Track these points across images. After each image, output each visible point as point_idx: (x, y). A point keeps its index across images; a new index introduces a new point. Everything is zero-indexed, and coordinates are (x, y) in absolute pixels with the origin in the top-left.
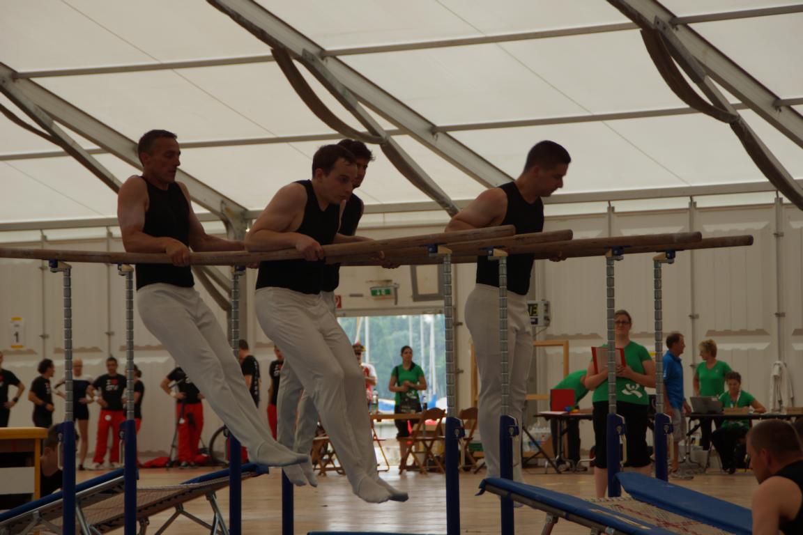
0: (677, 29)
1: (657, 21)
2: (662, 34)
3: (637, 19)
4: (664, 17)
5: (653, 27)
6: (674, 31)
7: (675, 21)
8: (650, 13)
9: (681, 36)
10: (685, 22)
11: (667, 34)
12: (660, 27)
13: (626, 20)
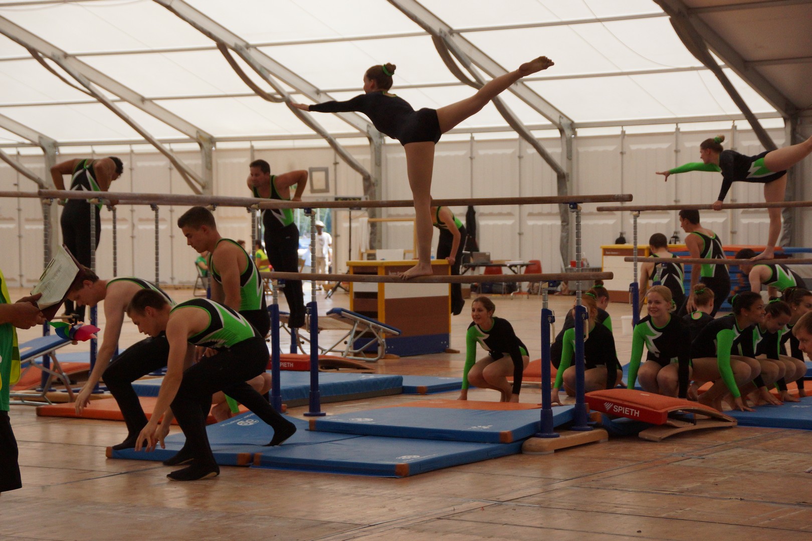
0: (453, 36)
1: (441, 32)
2: (444, 39)
3: (429, 30)
4: (446, 30)
5: (438, 35)
6: (451, 37)
7: (452, 32)
8: (436, 27)
9: (455, 41)
10: (458, 32)
11: (447, 39)
12: (443, 35)
13: (423, 30)
